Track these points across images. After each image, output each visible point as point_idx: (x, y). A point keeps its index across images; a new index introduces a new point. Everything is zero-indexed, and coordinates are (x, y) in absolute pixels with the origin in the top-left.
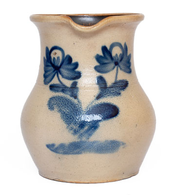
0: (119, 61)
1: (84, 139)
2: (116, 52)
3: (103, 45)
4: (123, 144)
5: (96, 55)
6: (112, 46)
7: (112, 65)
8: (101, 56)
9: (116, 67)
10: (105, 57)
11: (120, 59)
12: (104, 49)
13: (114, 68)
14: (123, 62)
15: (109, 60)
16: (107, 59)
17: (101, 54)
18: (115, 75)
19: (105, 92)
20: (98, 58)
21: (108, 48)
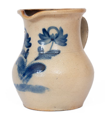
0: (54, 38)
1: (25, 83)
2: (53, 32)
3: (44, 28)
4: (47, 89)
5: (39, 33)
6: (50, 28)
7: (50, 40)
8: (42, 35)
9: (52, 42)
10: (44, 35)
11: (55, 37)
12: (44, 30)
13: (50, 42)
14: (58, 39)
15: (47, 37)
16: (45, 36)
17: (42, 33)
18: (50, 47)
19: (41, 56)
20: (40, 36)
21: (47, 29)
